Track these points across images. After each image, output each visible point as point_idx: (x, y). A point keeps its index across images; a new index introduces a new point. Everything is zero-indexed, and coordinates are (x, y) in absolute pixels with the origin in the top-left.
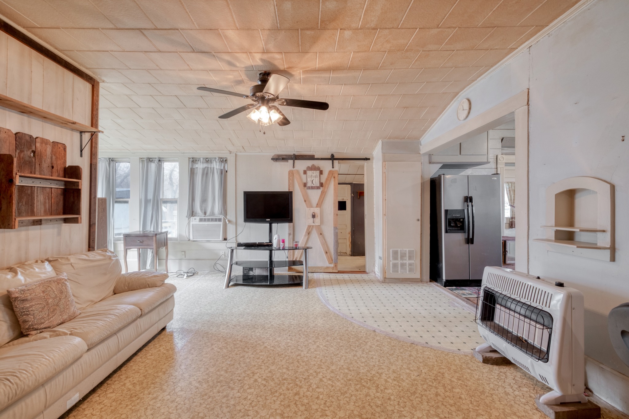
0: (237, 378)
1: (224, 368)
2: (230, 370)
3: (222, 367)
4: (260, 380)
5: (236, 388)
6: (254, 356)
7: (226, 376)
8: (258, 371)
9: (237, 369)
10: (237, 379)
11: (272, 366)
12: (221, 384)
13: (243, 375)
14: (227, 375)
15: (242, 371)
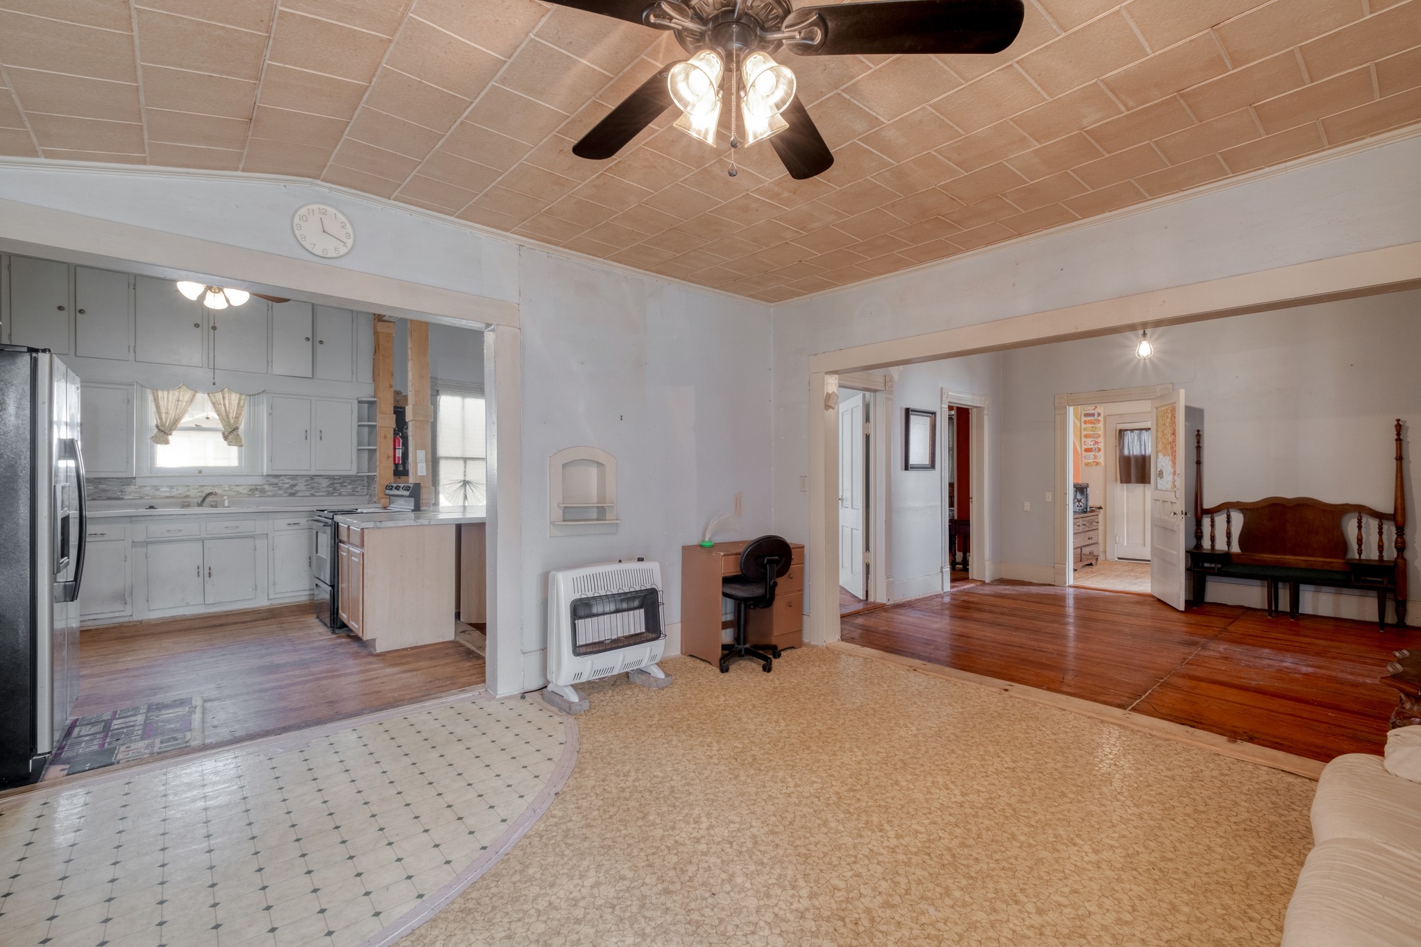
0: (930, 862)
1: (949, 902)
2: (938, 889)
3: (952, 907)
4: (891, 834)
5: (942, 845)
6: (862, 887)
7: (952, 881)
8: (881, 850)
9: (919, 882)
10: (931, 859)
11: (845, 844)
12: (967, 871)
13: (915, 860)
14: (950, 882)
15: (913, 870)
